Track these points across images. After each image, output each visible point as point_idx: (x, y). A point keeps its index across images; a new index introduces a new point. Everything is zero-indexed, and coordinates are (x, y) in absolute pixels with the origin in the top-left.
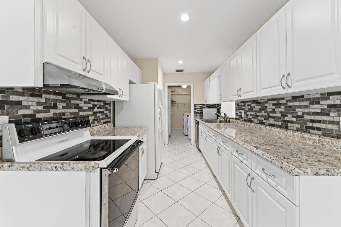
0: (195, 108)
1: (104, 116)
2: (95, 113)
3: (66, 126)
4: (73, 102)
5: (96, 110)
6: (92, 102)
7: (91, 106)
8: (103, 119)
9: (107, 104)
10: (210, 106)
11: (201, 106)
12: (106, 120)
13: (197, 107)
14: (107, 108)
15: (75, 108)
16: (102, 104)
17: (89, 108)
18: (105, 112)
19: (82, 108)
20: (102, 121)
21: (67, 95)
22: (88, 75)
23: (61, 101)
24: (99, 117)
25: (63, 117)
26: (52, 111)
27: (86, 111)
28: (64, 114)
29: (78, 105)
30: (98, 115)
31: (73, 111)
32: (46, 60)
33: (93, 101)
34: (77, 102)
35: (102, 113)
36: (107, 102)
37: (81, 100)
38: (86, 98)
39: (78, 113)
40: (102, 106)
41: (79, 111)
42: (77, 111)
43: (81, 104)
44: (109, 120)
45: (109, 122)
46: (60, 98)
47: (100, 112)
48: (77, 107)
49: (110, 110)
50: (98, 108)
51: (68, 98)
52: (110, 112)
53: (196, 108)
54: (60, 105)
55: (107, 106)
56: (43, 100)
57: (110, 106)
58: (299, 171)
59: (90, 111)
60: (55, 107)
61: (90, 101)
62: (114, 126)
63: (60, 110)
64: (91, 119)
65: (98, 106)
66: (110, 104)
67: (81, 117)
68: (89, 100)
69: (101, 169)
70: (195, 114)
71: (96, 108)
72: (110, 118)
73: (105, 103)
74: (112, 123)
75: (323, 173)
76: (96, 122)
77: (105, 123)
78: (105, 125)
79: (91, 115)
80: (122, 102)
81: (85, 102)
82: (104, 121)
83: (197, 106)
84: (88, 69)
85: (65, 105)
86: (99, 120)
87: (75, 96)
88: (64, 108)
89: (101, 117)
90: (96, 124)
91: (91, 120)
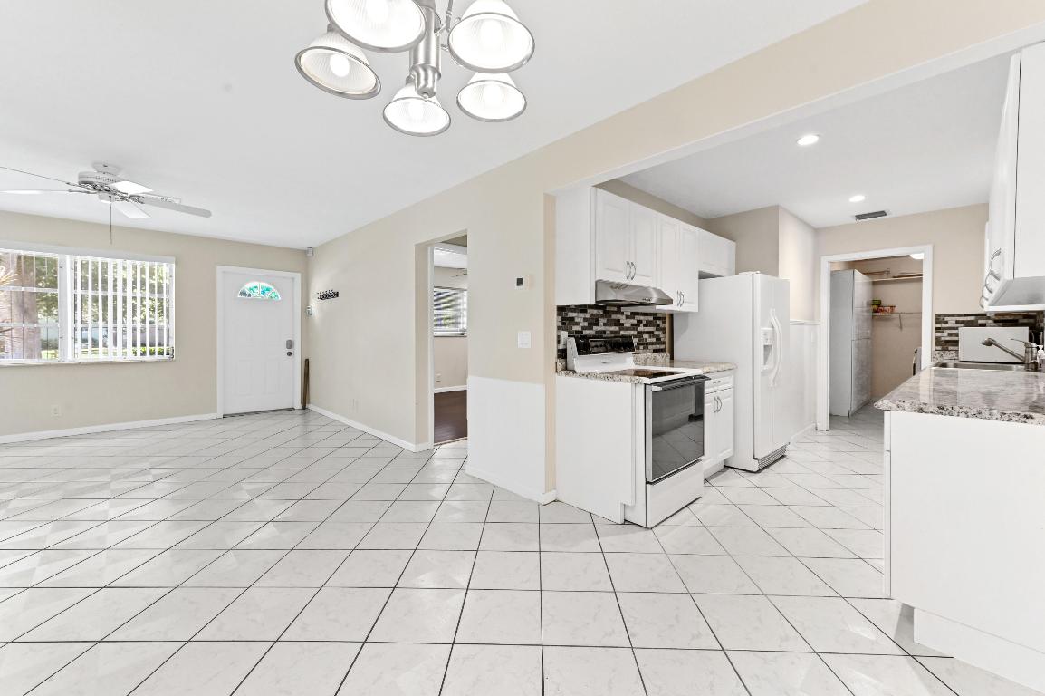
0: (938, 326)
1: (654, 340)
2: (640, 333)
3: (609, 347)
4: (614, 317)
5: (641, 328)
6: (636, 317)
7: (635, 322)
8: (652, 344)
9: (659, 319)
10: (1017, 321)
11: (973, 318)
12: (658, 347)
13: (947, 322)
14: (659, 325)
15: (616, 325)
16: (651, 318)
17: (633, 325)
18: (656, 333)
19: (623, 324)
20: (650, 347)
21: (608, 309)
22: (633, 283)
23: (602, 316)
24: (646, 339)
25: (604, 336)
26: (595, 328)
27: (627, 329)
28: (604, 332)
29: (619, 320)
30: (645, 336)
31: (613, 328)
32: (598, 278)
33: (638, 314)
34: (618, 317)
35: (650, 333)
36: (659, 316)
37: (622, 313)
38: (628, 311)
39: (618, 332)
40: (651, 321)
41: (620, 330)
42: (617, 328)
43: (623, 319)
44: (662, 347)
45: (663, 350)
46: (601, 312)
47: (647, 333)
48: (618, 323)
49: (664, 330)
50: (645, 325)
51: (609, 312)
52: (664, 333)
53: (944, 325)
54: (602, 321)
55: (658, 322)
56: (588, 316)
57: (664, 322)
58: (890, 404)
59: (634, 329)
60: (597, 324)
61: (634, 314)
62: (672, 358)
63: (601, 328)
64: (635, 341)
65: (645, 322)
66: (665, 318)
67: (623, 337)
68: (632, 313)
69: (645, 385)
70: (936, 345)
71: (642, 325)
72: (664, 343)
73: (655, 316)
74: (667, 352)
75: (931, 410)
76: (641, 347)
77: (655, 351)
78: (656, 354)
79: (635, 337)
80: (685, 314)
81: (627, 317)
82: (654, 347)
83: (946, 319)
84: (632, 274)
85: (605, 321)
86: (646, 345)
87: (615, 309)
88: (605, 325)
89: (649, 340)
90: (641, 351)
91: (635, 344)
